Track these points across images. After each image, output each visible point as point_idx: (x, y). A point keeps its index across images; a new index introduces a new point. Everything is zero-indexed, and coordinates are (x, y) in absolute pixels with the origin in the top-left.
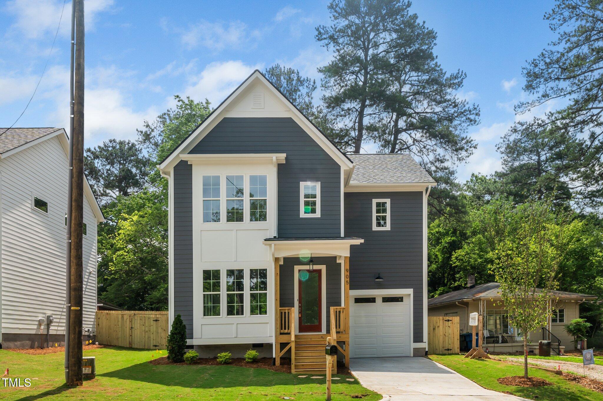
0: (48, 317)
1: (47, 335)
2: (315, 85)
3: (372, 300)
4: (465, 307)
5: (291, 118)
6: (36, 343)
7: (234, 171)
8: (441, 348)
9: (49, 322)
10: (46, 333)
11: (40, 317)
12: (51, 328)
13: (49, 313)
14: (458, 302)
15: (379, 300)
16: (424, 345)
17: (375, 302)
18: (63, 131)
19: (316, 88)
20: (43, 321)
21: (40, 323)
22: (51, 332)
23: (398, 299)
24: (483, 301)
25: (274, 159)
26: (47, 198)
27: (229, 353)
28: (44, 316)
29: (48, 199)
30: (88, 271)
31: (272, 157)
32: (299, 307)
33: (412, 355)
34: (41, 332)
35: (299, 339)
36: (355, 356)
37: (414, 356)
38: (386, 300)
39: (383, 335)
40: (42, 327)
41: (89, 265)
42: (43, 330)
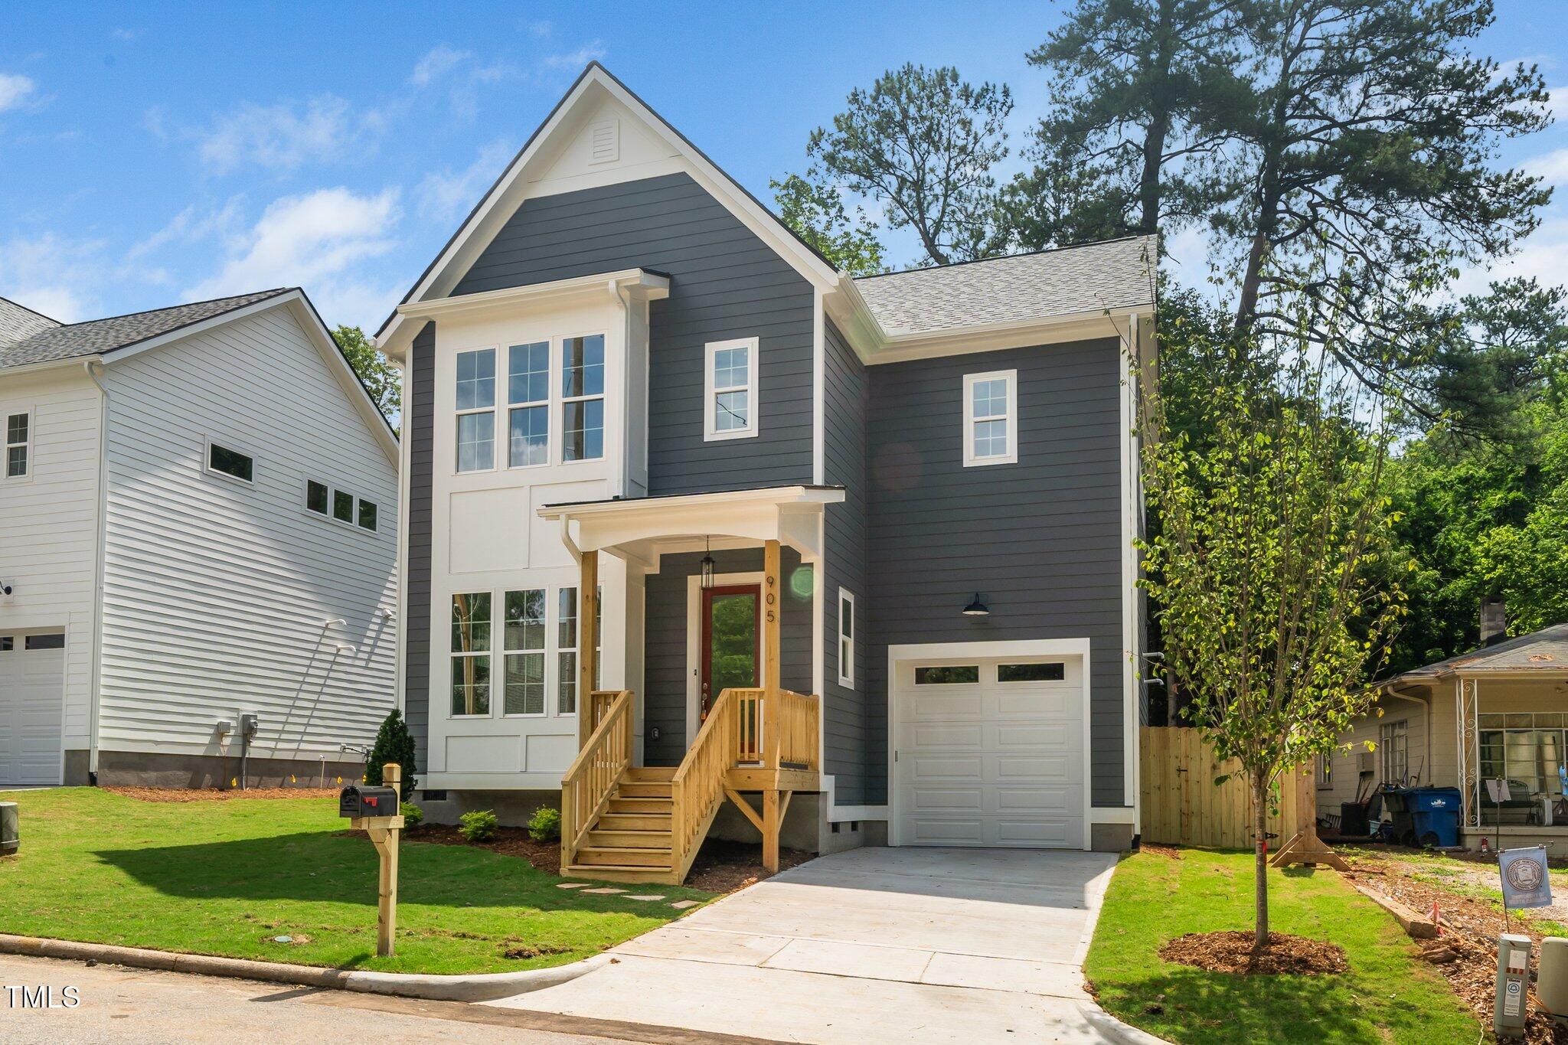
0: (246, 718)
1: (241, 759)
2: (1009, 101)
3: (968, 674)
4: (1421, 705)
5: (684, 173)
6: (208, 776)
7: (527, 335)
8: (1239, 829)
9: (248, 730)
10: (239, 755)
11: (222, 717)
12: (254, 743)
13: (248, 709)
14: (1393, 685)
15: (988, 675)
16: (1130, 816)
17: (976, 680)
18: (297, 294)
19: (1012, 106)
20: (228, 726)
21: (220, 731)
22: (252, 753)
23: (1053, 671)
24: (1469, 683)
25: (612, 285)
26: (249, 447)
27: (489, 814)
28: (235, 715)
29: (255, 450)
30: (378, 613)
31: (607, 284)
32: (703, 691)
33: (1088, 846)
34: (223, 752)
35: (639, 780)
36: (916, 842)
37: (1092, 851)
38: (1011, 673)
39: (1004, 779)
40: (227, 741)
41: (383, 599)
42: (228, 746)
